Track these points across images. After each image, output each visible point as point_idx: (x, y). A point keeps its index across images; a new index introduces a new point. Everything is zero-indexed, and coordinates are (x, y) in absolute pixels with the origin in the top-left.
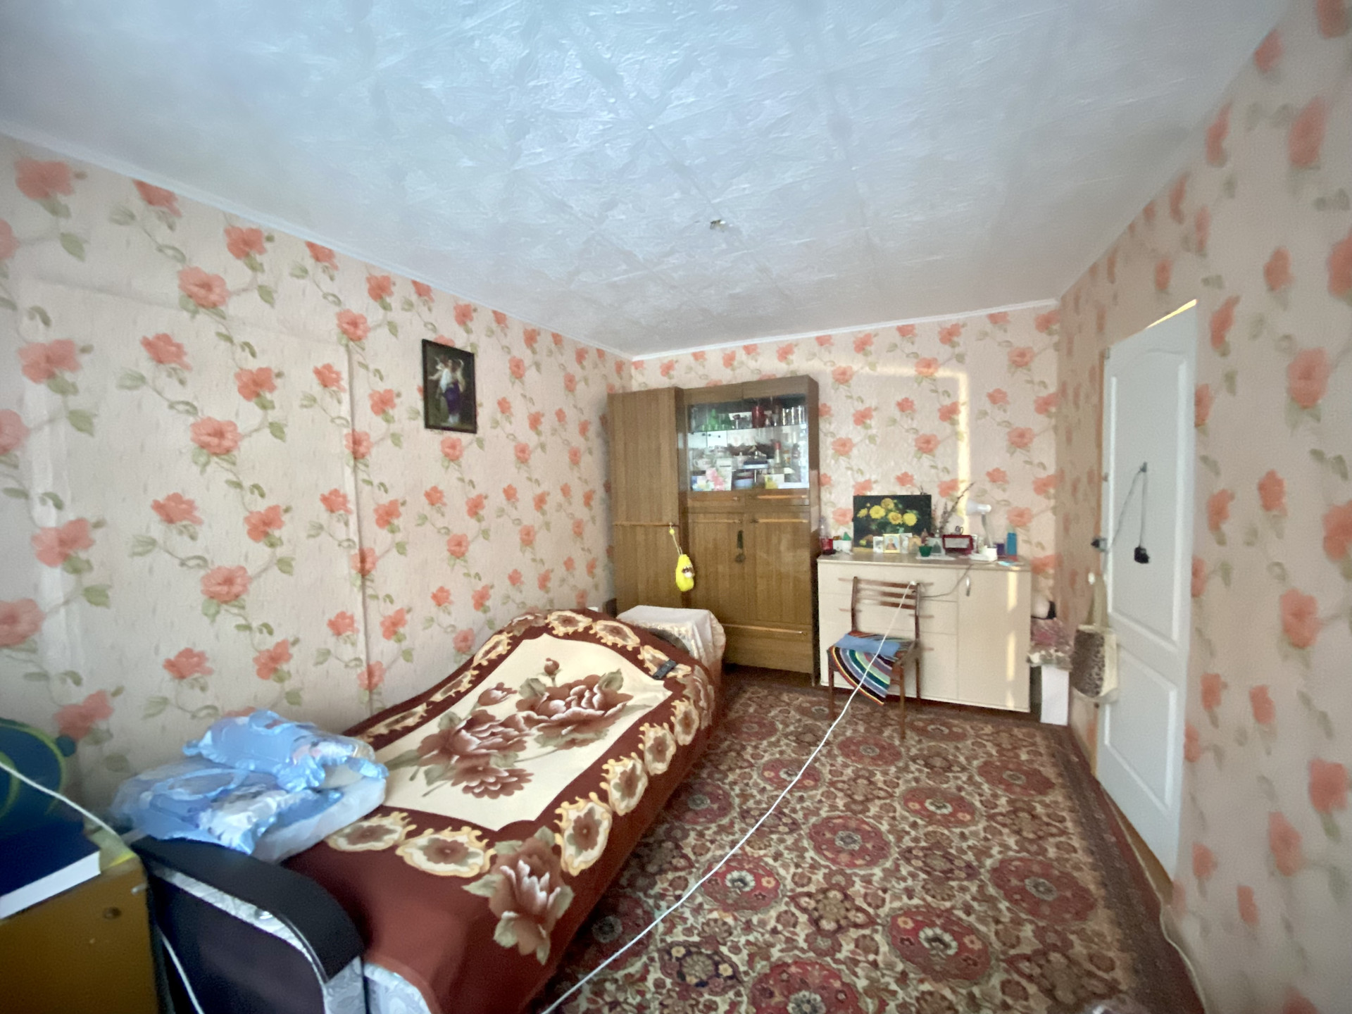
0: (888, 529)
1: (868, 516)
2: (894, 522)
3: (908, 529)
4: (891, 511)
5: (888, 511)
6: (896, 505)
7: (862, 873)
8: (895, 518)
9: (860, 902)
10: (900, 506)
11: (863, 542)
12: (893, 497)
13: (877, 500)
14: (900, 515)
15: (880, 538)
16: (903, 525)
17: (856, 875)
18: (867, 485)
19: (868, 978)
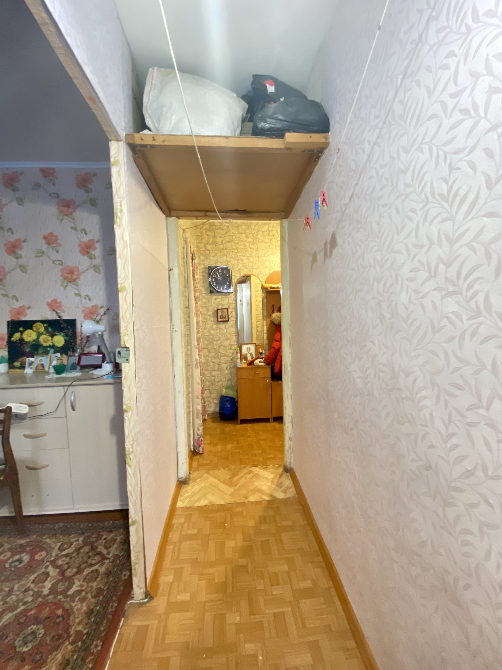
0: (40, 351)
1: (22, 340)
2: (45, 344)
3: (57, 350)
4: (42, 334)
5: (39, 335)
6: (46, 328)
8: (45, 340)
10: (50, 329)
11: (17, 364)
12: (43, 322)
13: (29, 325)
14: (50, 338)
15: (32, 359)
16: (53, 347)
18: (22, 310)
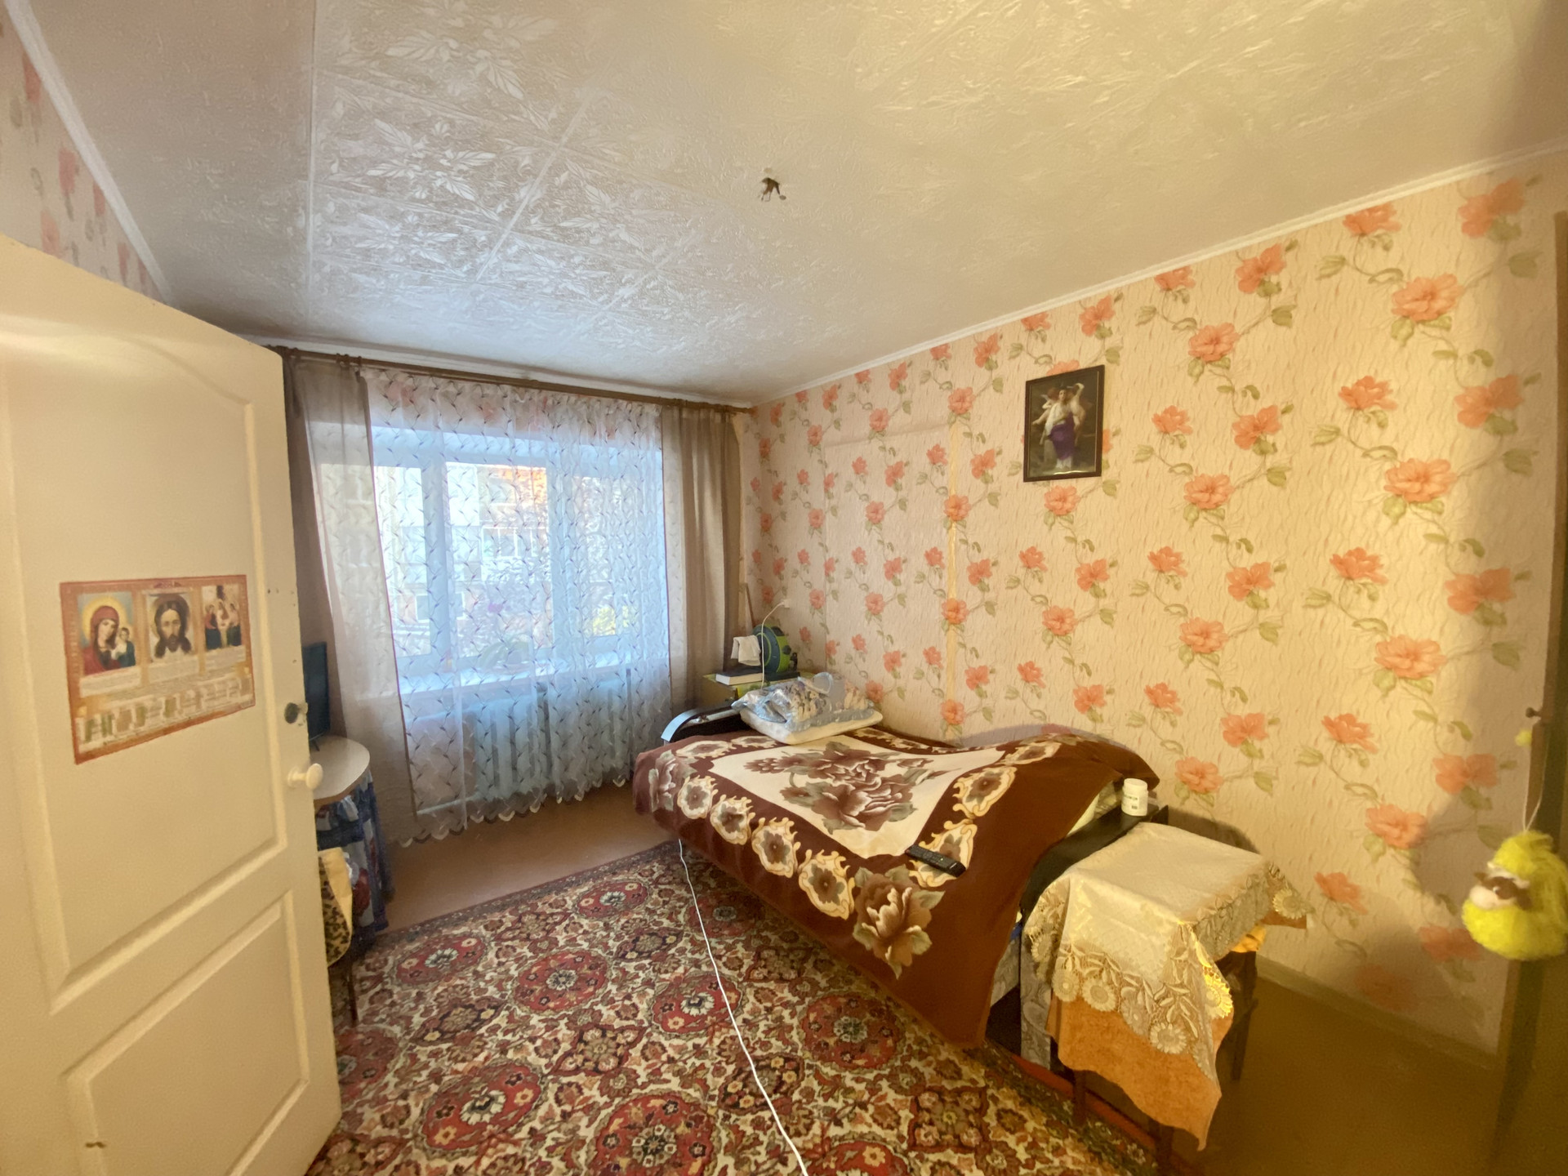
7: (604, 1113)
9: (581, 1078)
17: (608, 1105)
19: (534, 1027)
